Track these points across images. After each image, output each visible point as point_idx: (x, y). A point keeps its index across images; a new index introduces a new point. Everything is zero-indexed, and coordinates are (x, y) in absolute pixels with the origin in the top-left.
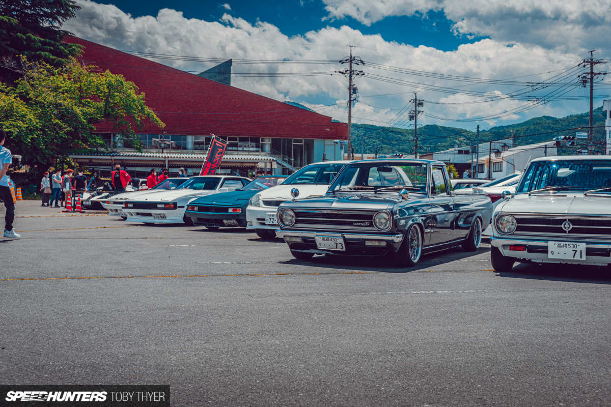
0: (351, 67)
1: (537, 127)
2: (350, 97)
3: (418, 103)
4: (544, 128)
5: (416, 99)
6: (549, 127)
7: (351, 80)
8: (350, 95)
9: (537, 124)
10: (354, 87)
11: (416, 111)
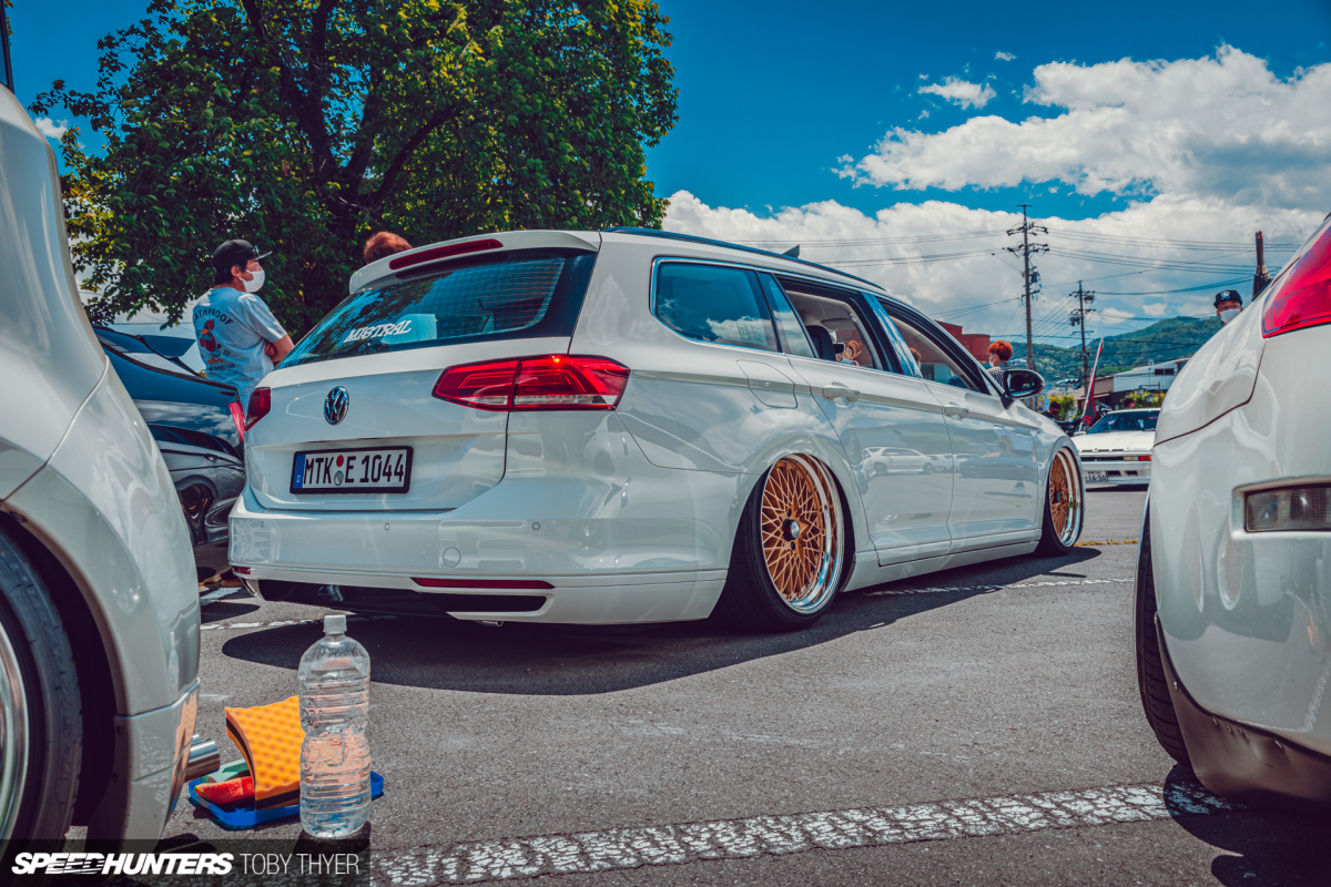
0: (1026, 239)
1: (1170, 335)
2: (1028, 290)
3: (1084, 296)
4: (1181, 336)
5: (1080, 292)
6: (1190, 334)
7: (1027, 260)
8: (1027, 286)
9: (1169, 330)
10: (1035, 270)
11: (1081, 310)
